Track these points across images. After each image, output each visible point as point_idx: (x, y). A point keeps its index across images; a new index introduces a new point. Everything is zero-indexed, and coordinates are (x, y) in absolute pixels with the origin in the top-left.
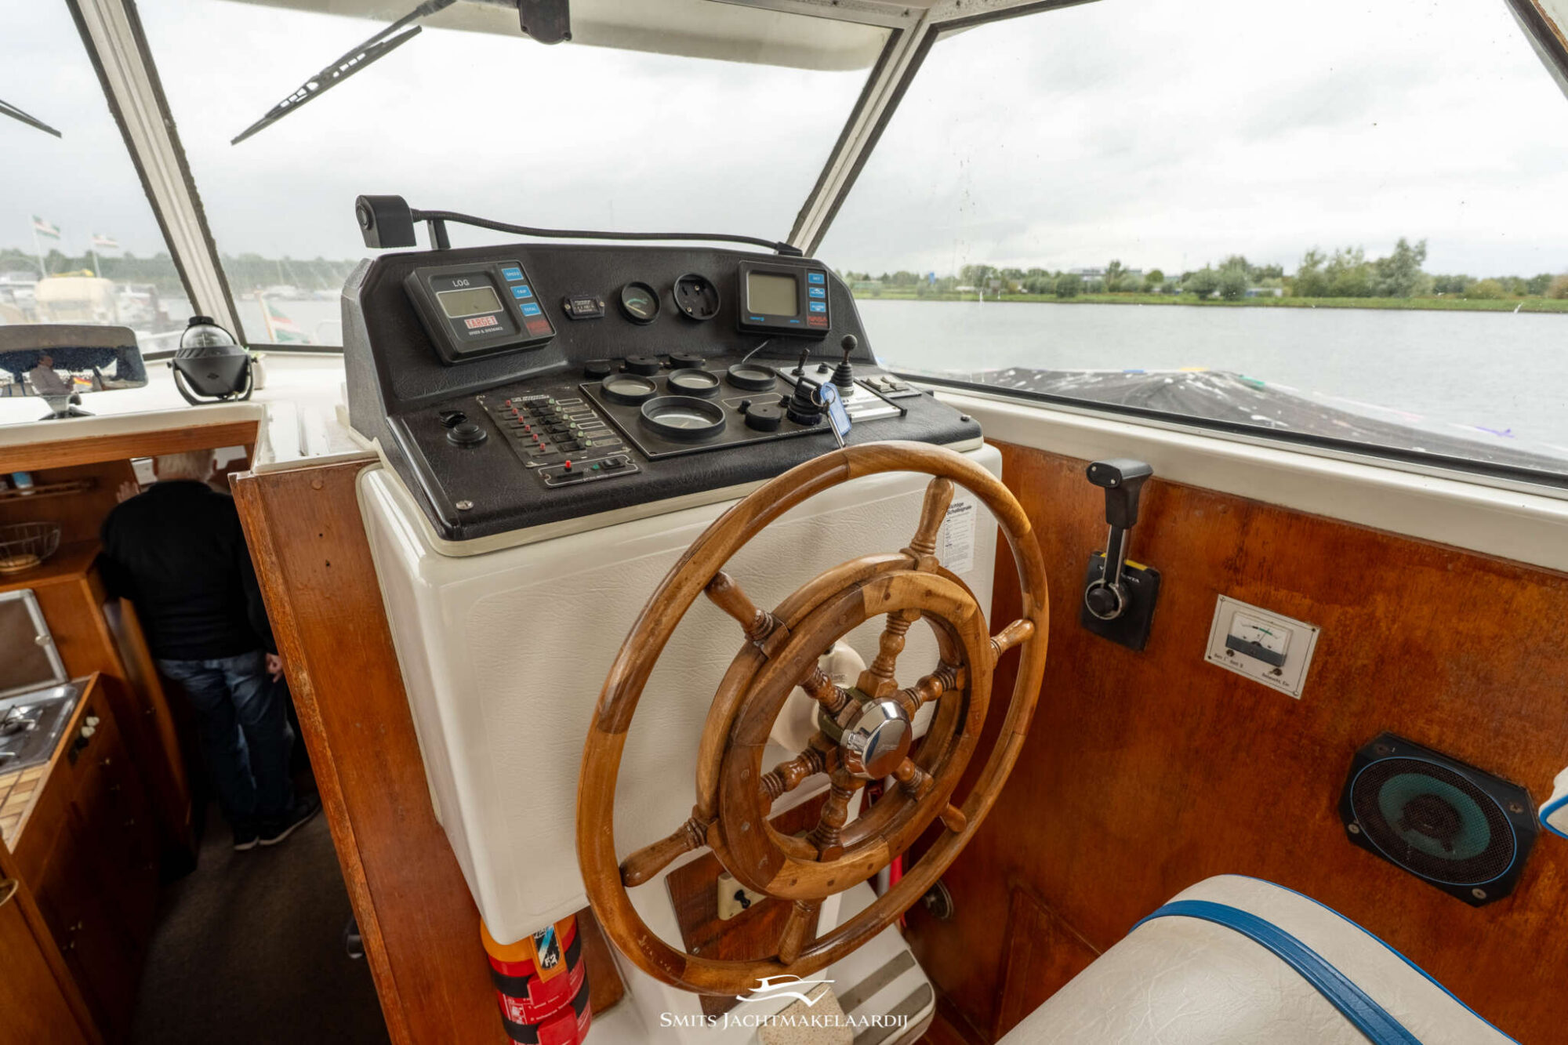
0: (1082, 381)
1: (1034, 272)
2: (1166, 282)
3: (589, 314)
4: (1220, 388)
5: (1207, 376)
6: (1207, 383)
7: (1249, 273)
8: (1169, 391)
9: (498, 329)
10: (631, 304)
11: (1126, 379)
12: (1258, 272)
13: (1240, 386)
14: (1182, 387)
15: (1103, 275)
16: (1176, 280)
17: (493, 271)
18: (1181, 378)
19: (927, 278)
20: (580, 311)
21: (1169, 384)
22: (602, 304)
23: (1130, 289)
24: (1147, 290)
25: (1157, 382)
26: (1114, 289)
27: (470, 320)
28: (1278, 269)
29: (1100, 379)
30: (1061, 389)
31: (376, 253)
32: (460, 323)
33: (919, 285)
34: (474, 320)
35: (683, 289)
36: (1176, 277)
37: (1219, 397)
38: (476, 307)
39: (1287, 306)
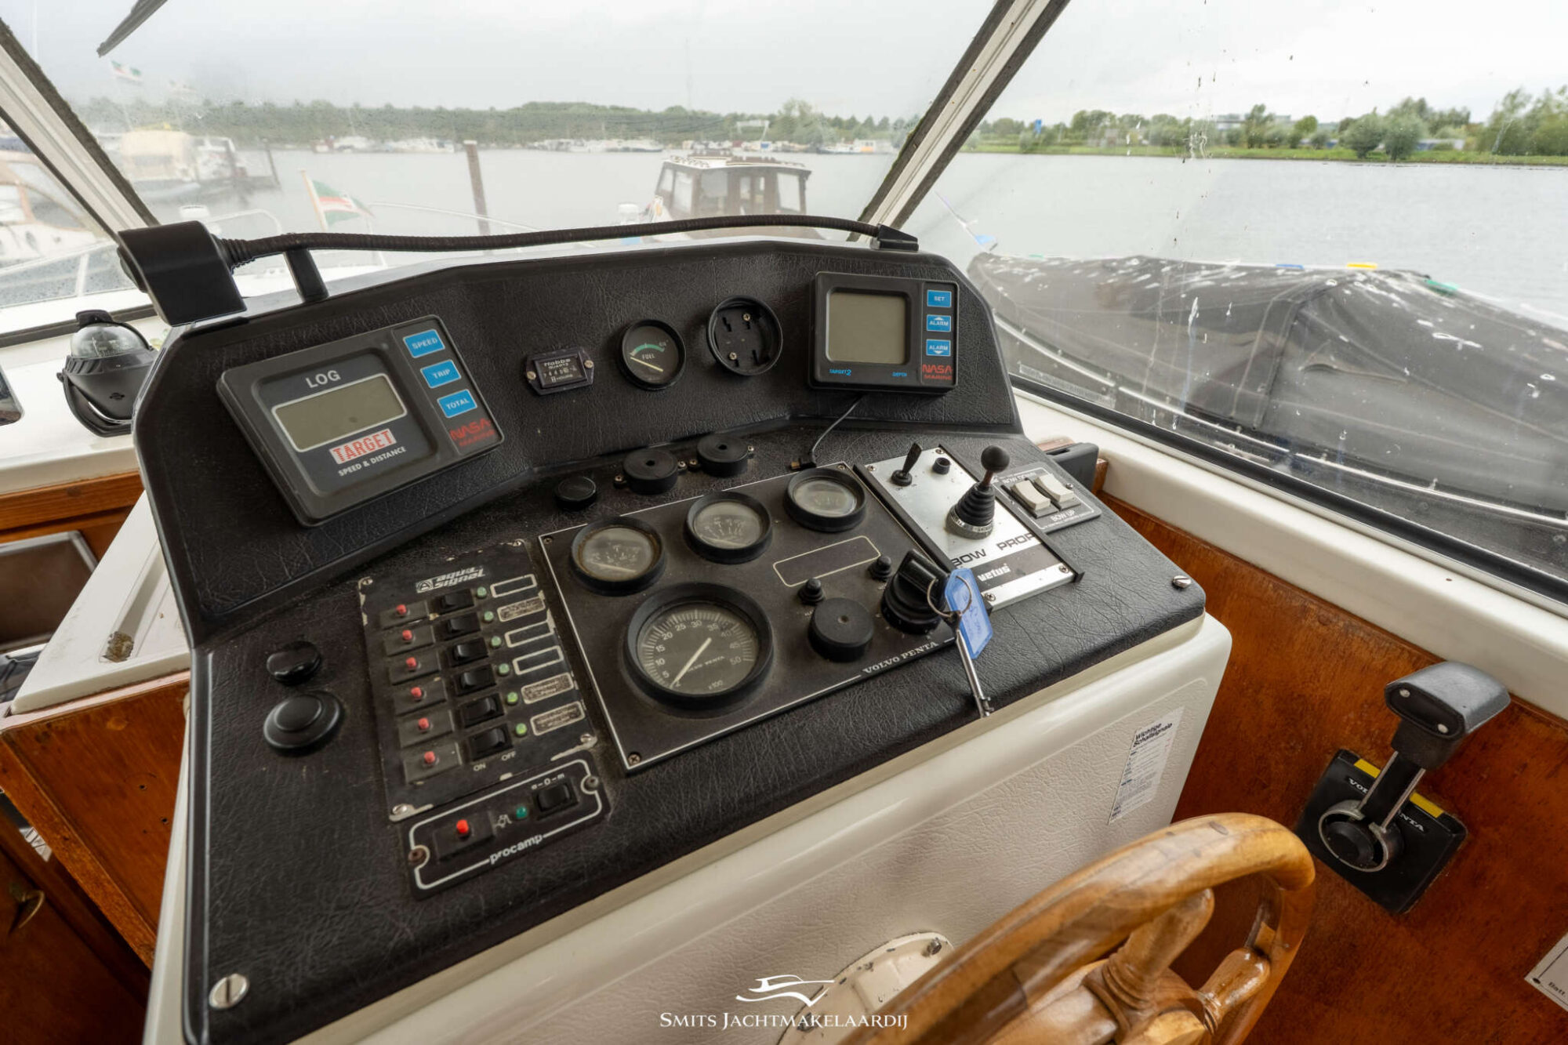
0: (1220, 276)
1: (1160, 119)
2: (1319, 131)
3: (566, 383)
4: (1398, 293)
5: (1381, 277)
6: (1381, 285)
7: (1426, 120)
8: (1330, 296)
9: (396, 452)
10: (638, 356)
11: (1276, 275)
12: (1437, 118)
13: (1424, 291)
14: (1347, 292)
15: (1242, 122)
16: (1332, 128)
17: (385, 346)
18: (1348, 279)
19: (1033, 126)
20: (554, 380)
21: (1330, 287)
22: (590, 364)
23: (1274, 142)
24: (1294, 142)
25: (1316, 285)
26: (1253, 142)
27: (342, 448)
28: (1464, 114)
29: (1243, 274)
30: (1192, 287)
32: (320, 461)
33: (1022, 136)
34: (350, 445)
35: (724, 320)
36: (1332, 124)
37: (1395, 305)
38: (353, 420)
39: (1466, 162)
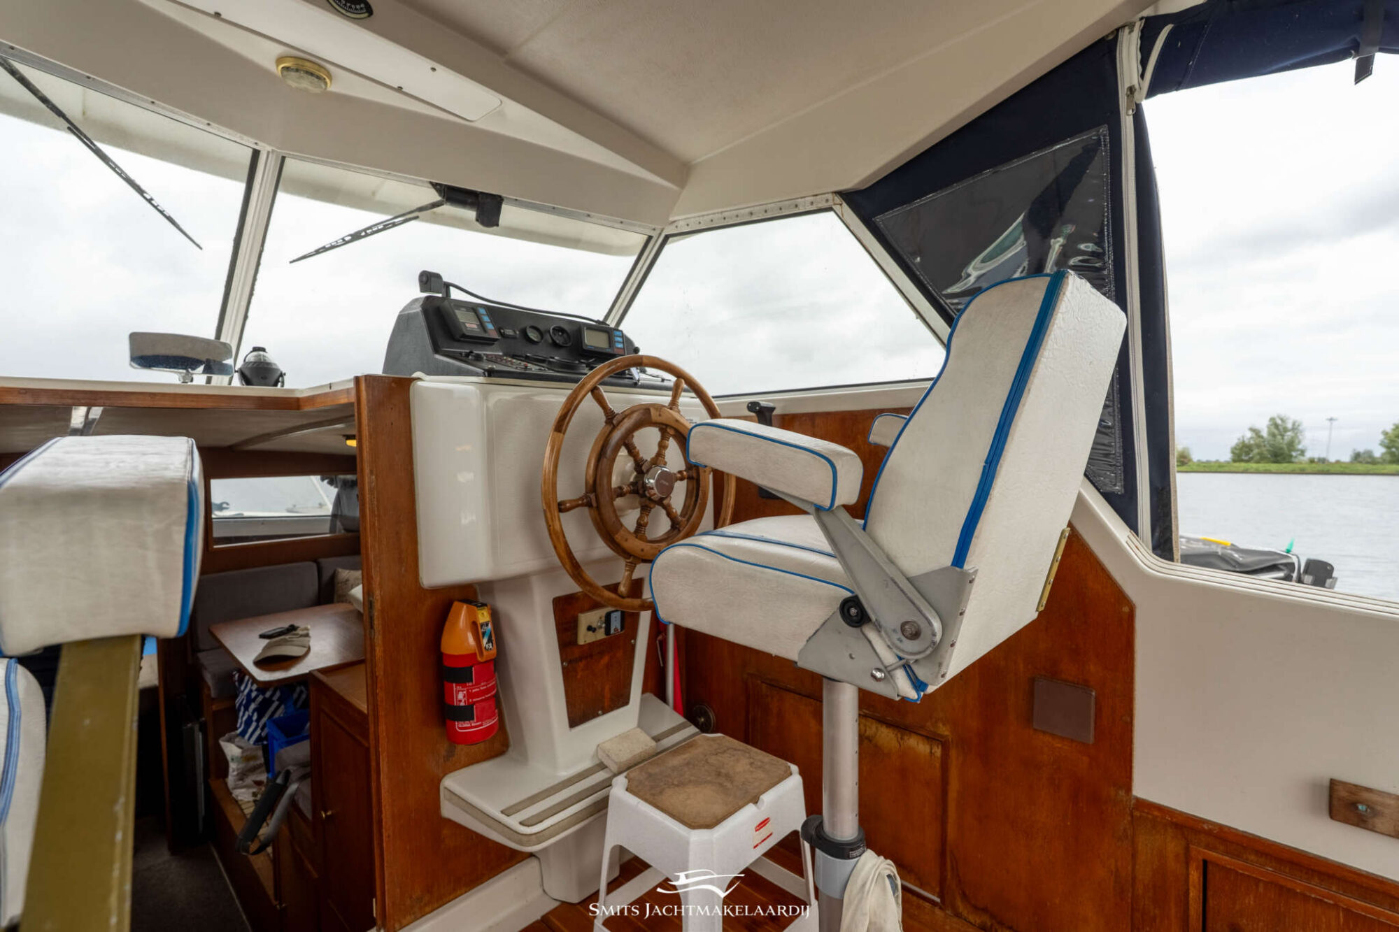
3: (513, 335)
9: (478, 330)
10: (531, 335)
20: (509, 333)
22: (518, 332)
27: (468, 324)
31: (425, 295)
32: (463, 325)
34: (470, 325)
35: (554, 333)
38: (469, 320)
